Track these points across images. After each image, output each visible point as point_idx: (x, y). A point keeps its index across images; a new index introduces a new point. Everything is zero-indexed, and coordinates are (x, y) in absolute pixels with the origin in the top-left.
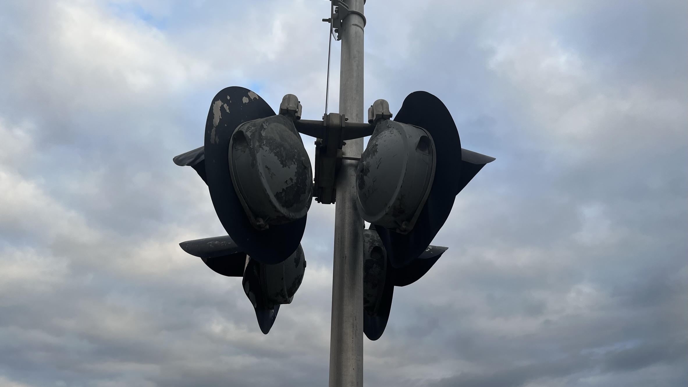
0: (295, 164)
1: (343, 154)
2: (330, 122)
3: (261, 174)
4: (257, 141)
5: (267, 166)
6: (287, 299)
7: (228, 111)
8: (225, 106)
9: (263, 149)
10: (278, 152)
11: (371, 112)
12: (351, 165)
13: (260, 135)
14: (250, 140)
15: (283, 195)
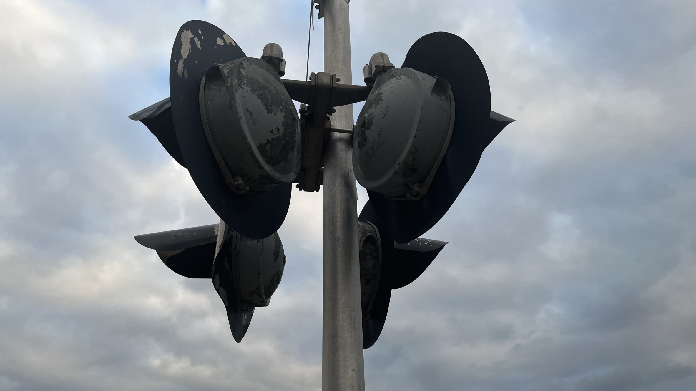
0: (283, 112)
1: (331, 126)
2: (319, 81)
3: (241, 117)
4: (236, 78)
5: (249, 109)
6: (264, 299)
7: (199, 46)
8: (196, 39)
9: (243, 89)
10: (261, 94)
11: (367, 69)
12: (341, 139)
13: (240, 73)
14: (228, 77)
15: (268, 147)
